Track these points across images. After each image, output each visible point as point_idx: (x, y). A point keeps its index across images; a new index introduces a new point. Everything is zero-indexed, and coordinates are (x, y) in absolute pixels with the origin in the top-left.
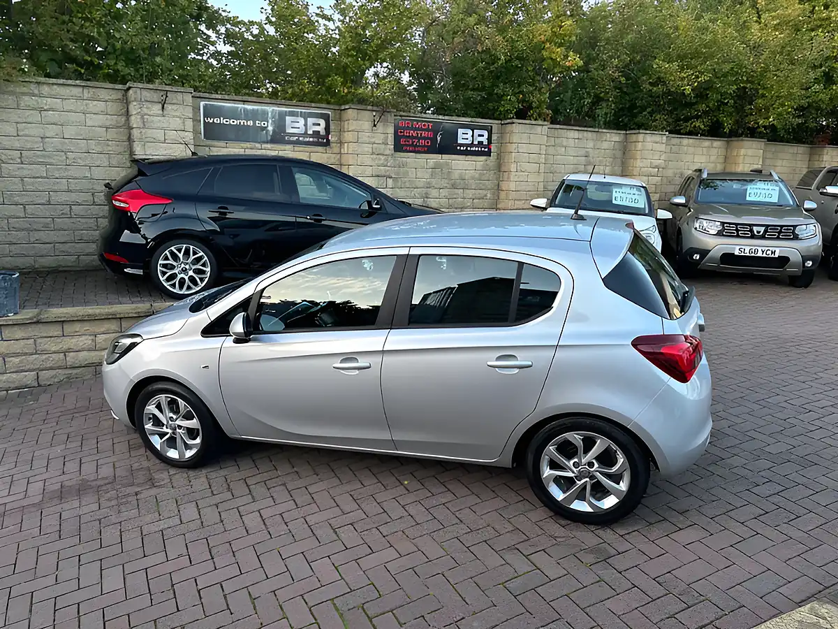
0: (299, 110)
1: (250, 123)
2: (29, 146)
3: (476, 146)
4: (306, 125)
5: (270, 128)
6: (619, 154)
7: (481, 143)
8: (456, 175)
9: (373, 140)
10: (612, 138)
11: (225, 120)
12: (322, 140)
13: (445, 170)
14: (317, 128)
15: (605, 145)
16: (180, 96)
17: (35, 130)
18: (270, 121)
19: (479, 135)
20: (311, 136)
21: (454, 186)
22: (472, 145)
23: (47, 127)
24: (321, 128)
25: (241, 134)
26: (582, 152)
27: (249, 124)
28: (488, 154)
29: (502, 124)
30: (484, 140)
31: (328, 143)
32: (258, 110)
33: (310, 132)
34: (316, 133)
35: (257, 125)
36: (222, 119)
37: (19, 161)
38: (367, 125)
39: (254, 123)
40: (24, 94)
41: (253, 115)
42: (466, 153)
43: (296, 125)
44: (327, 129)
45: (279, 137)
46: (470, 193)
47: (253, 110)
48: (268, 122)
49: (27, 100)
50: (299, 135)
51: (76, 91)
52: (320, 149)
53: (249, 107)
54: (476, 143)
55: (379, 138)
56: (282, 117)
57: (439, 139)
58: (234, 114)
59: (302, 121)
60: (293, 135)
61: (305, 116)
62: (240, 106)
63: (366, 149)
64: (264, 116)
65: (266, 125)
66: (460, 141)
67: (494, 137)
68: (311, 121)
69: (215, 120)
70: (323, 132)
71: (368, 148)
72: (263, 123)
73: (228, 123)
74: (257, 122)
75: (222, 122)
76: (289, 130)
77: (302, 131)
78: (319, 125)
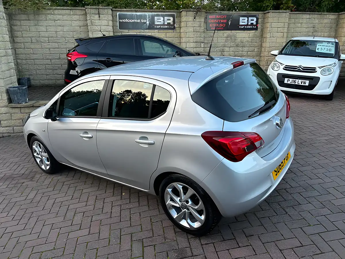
0: (161, 14)
1: (139, 21)
2: (51, 35)
3: (250, 25)
4: (164, 20)
5: (148, 23)
7: (252, 24)
8: (239, 40)
9: (194, 25)
10: (330, 17)
11: (128, 20)
12: (171, 27)
13: (233, 38)
14: (169, 21)
15: (326, 21)
16: (106, 10)
17: (52, 29)
18: (148, 20)
19: (251, 20)
20: (166, 25)
21: (237, 46)
22: (247, 25)
23: (57, 28)
24: (171, 21)
25: (135, 26)
26: (312, 25)
27: (138, 21)
28: (256, 29)
29: (264, 14)
30: (254, 22)
31: (174, 28)
32: (142, 15)
33: (166, 23)
34: (169, 24)
35: (142, 22)
36: (126, 19)
37: (48, 41)
38: (191, 18)
40: (48, 14)
41: (140, 17)
42: (244, 29)
43: (160, 20)
44: (174, 21)
45: (152, 26)
46: (246, 49)
47: (140, 15)
48: (147, 20)
49: (50, 17)
50: (161, 25)
51: (67, 12)
52: (170, 31)
53: (138, 14)
54: (249, 24)
55: (197, 24)
56: (153, 17)
57: (229, 23)
58: (132, 17)
59: (162, 18)
60: (158, 25)
61: (163, 16)
62: (134, 13)
63: (191, 30)
64: (145, 17)
65: (146, 22)
66: (241, 23)
67: (260, 21)
68: (166, 18)
69: (124, 20)
70: (172, 23)
71: (191, 29)
72: (144, 20)
73: (129, 21)
74: (142, 20)
75: (126, 21)
76: (156, 23)
77: (162, 23)
78: (170, 20)
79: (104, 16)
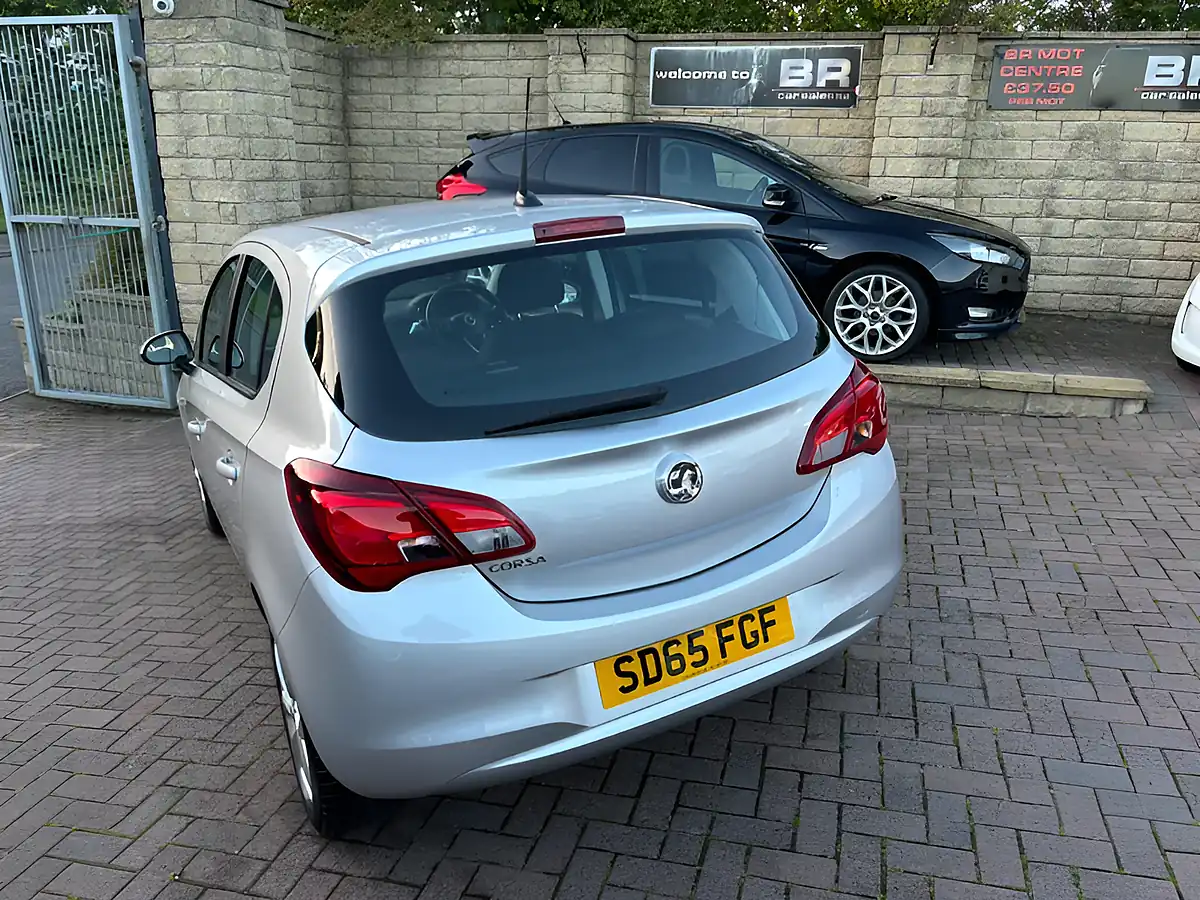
0: (805, 47)
1: (723, 75)
2: (447, 124)
3: (1193, 89)
4: (814, 72)
8: (1132, 151)
9: (926, 89)
11: (684, 73)
12: (842, 97)
13: (1106, 143)
14: (834, 76)
16: (608, 42)
17: (454, 104)
18: (755, 70)
20: (822, 90)
21: (1124, 174)
22: (1182, 88)
23: (467, 100)
24: (842, 77)
25: (709, 94)
27: (720, 76)
31: (853, 101)
32: (736, 53)
33: (821, 83)
34: (832, 85)
35: (734, 77)
36: (680, 70)
37: (436, 142)
38: (917, 62)
39: (729, 74)
40: (447, 58)
41: (728, 61)
42: (1162, 108)
43: (799, 73)
44: (854, 77)
45: (768, 95)
46: (1164, 190)
47: (730, 52)
49: (450, 66)
50: (803, 90)
51: (501, 49)
52: (836, 111)
53: (723, 49)
54: (1193, 82)
55: (939, 85)
56: (775, 60)
57: (1096, 79)
58: (700, 62)
59: (808, 65)
60: (792, 90)
61: (814, 57)
62: (709, 48)
63: (909, 107)
64: (744, 63)
65: (747, 77)
66: (1151, 81)
68: (823, 63)
69: (670, 73)
70: (844, 82)
71: (913, 105)
72: (742, 73)
73: (689, 77)
74: (734, 73)
75: (679, 77)
76: (785, 83)
77: (807, 82)
79: (601, 59)
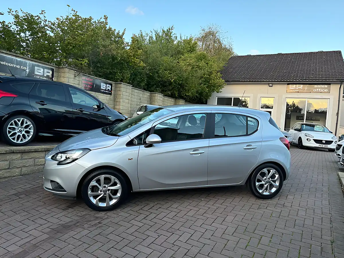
0: (41, 65)
1: (18, 67)
3: (107, 91)
4: (44, 72)
5: (28, 71)
6: (149, 100)
7: (109, 90)
9: (74, 82)
10: (147, 94)
18: (28, 67)
19: (108, 87)
20: (46, 77)
22: (105, 90)
25: (14, 71)
26: (139, 98)
27: (17, 67)
28: (111, 94)
29: (116, 84)
30: (110, 88)
32: (22, 61)
33: (45, 75)
34: (48, 76)
35: (22, 68)
36: (5, 62)
39: (20, 67)
41: (20, 63)
42: (104, 93)
43: (39, 71)
44: (53, 75)
47: (20, 61)
48: (27, 68)
50: (41, 76)
53: (19, 59)
54: (107, 89)
55: (76, 82)
56: (33, 66)
57: (94, 86)
58: (11, 62)
59: (42, 70)
60: (38, 75)
61: (44, 68)
62: (14, 58)
65: (26, 69)
66: (102, 88)
67: (113, 88)
68: (46, 70)
69: (2, 62)
70: (51, 76)
72: (24, 68)
73: (8, 65)
75: (5, 64)
76: (36, 73)
77: (41, 74)
78: (49, 73)
